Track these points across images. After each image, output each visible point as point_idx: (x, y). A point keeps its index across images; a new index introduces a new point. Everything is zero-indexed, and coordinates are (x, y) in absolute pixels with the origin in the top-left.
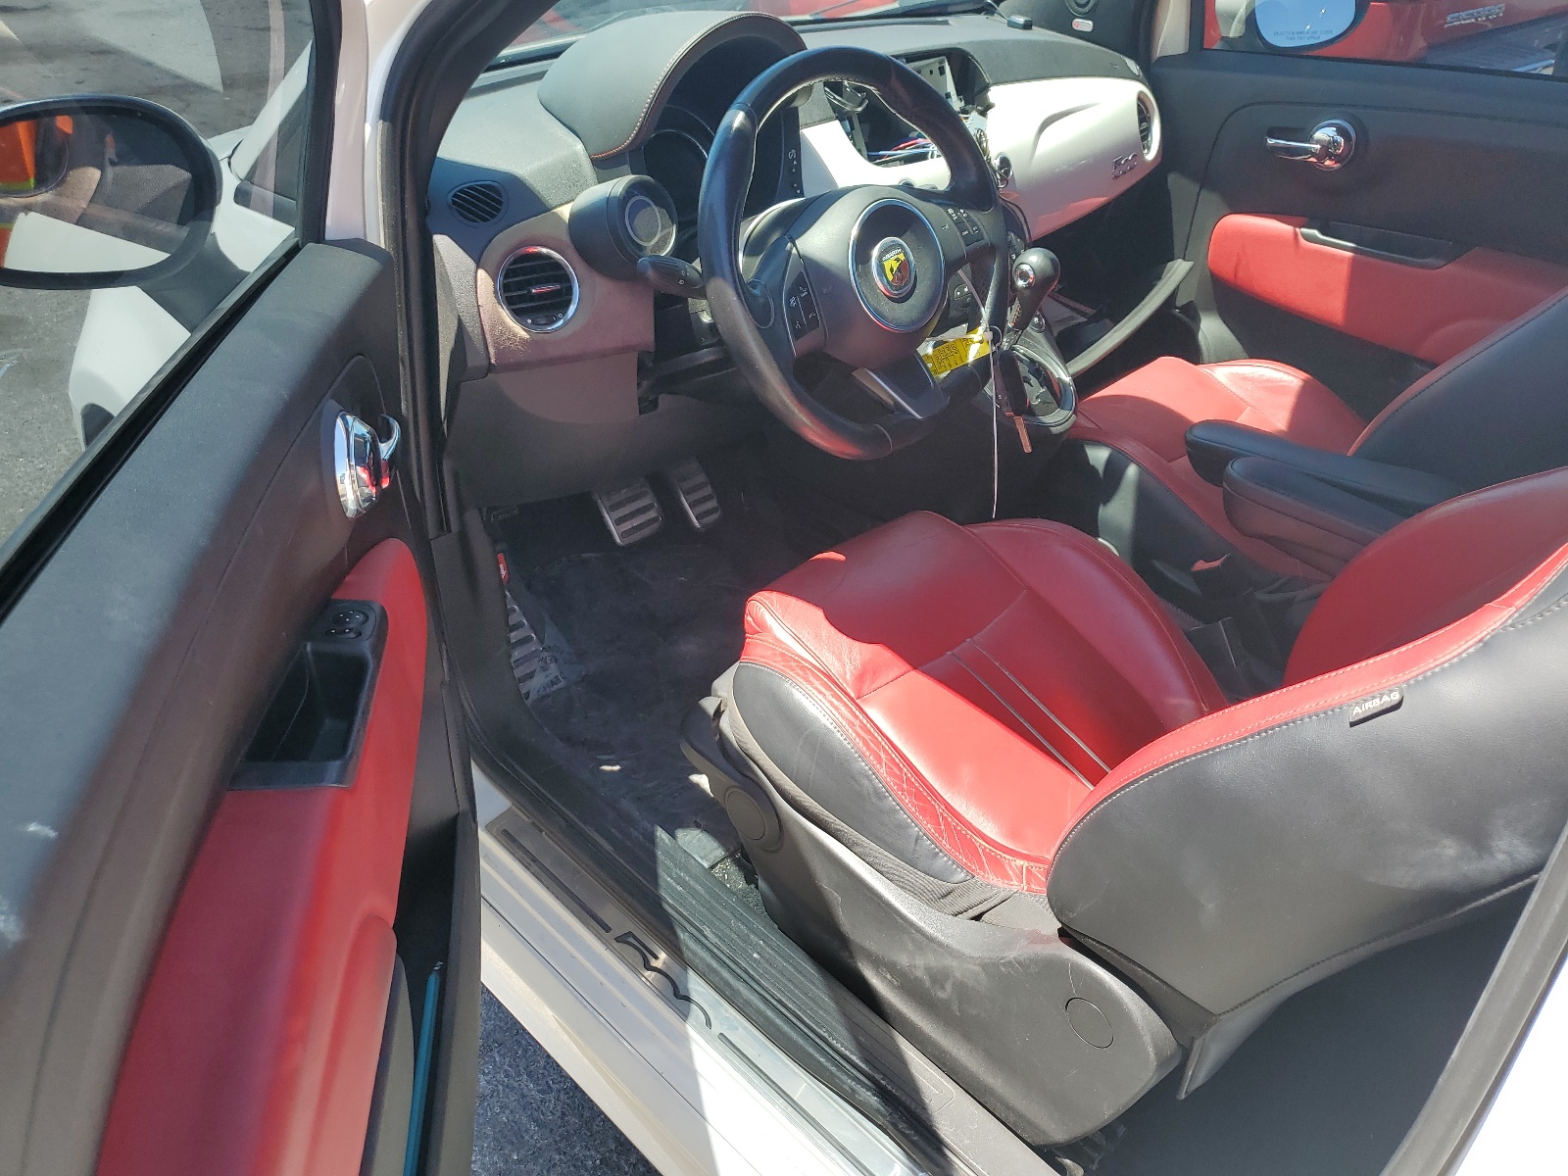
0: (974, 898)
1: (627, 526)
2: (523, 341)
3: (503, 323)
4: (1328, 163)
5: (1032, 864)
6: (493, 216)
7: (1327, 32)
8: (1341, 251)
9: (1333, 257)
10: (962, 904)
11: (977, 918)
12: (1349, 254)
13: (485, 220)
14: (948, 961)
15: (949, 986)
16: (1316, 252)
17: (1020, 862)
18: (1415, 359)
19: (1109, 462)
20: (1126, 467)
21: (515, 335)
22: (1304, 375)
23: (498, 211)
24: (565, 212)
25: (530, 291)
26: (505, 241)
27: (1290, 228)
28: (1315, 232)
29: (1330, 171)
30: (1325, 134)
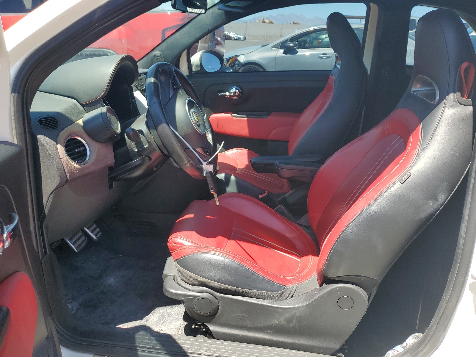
0: (288, 292)
1: (78, 244)
2: (78, 169)
3: (70, 163)
4: (236, 97)
5: (294, 277)
6: (56, 127)
7: (218, 68)
8: (244, 118)
9: (243, 120)
10: (287, 295)
11: (292, 297)
12: (246, 118)
13: (54, 128)
14: (294, 312)
15: (294, 321)
16: (238, 119)
17: (291, 277)
18: (268, 140)
19: (225, 177)
20: (230, 177)
21: (75, 167)
22: (247, 150)
23: (58, 125)
24: (80, 122)
25: (75, 151)
26: (64, 134)
27: (230, 115)
28: (236, 115)
29: (236, 99)
30: (233, 90)
